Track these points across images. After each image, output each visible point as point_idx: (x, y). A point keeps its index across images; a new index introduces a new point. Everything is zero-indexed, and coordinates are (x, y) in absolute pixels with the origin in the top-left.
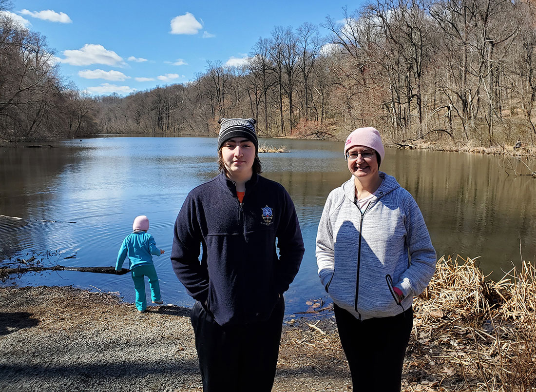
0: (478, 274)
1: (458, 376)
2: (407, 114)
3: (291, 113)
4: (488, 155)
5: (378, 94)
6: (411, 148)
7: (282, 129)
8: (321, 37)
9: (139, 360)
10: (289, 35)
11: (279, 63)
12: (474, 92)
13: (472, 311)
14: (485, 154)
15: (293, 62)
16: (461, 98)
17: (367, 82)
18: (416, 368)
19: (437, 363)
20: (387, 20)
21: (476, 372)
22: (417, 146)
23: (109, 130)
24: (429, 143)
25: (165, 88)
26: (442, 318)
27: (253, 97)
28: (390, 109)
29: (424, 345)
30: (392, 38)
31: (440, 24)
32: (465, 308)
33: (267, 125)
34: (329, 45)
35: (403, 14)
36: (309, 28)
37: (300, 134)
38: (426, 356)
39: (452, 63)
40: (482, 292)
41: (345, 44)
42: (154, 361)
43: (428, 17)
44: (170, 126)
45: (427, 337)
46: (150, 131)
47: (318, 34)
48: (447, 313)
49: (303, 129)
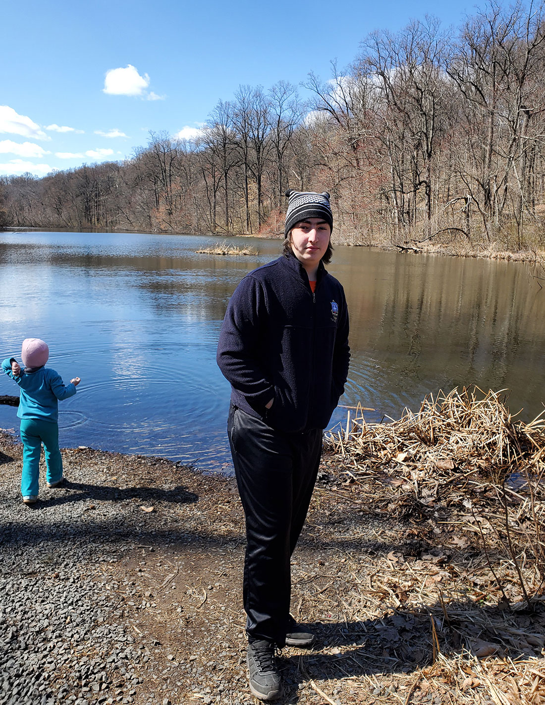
0: (503, 413)
1: (473, 548)
2: (411, 207)
3: (259, 202)
4: (514, 262)
5: (375, 179)
6: (416, 252)
7: (248, 224)
8: (302, 101)
9: (32, 521)
10: (258, 98)
11: (245, 135)
12: (500, 179)
13: (493, 461)
14: (512, 261)
15: (263, 134)
16: (483, 186)
17: (361, 163)
18: (416, 538)
19: (444, 531)
20: (390, 80)
21: (497, 543)
22: (423, 250)
23: (21, 222)
24: (439, 246)
25: (94, 167)
26: (452, 470)
27: (210, 181)
28: (390, 199)
29: (428, 506)
30: (396, 104)
31: (460, 87)
32: (484, 458)
33: (227, 219)
34: (312, 112)
35: (411, 72)
36: (285, 89)
37: (270, 232)
38: (430, 521)
39: (473, 141)
40: (508, 436)
41: (333, 112)
42: (52, 524)
43: (445, 77)
44: (101, 218)
45: (431, 496)
46: (75, 224)
47: (297, 97)
48: (459, 464)
49: (275, 225)
